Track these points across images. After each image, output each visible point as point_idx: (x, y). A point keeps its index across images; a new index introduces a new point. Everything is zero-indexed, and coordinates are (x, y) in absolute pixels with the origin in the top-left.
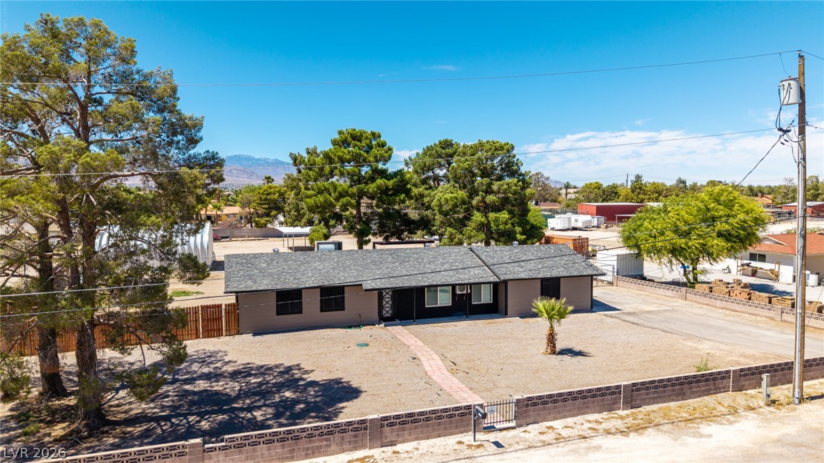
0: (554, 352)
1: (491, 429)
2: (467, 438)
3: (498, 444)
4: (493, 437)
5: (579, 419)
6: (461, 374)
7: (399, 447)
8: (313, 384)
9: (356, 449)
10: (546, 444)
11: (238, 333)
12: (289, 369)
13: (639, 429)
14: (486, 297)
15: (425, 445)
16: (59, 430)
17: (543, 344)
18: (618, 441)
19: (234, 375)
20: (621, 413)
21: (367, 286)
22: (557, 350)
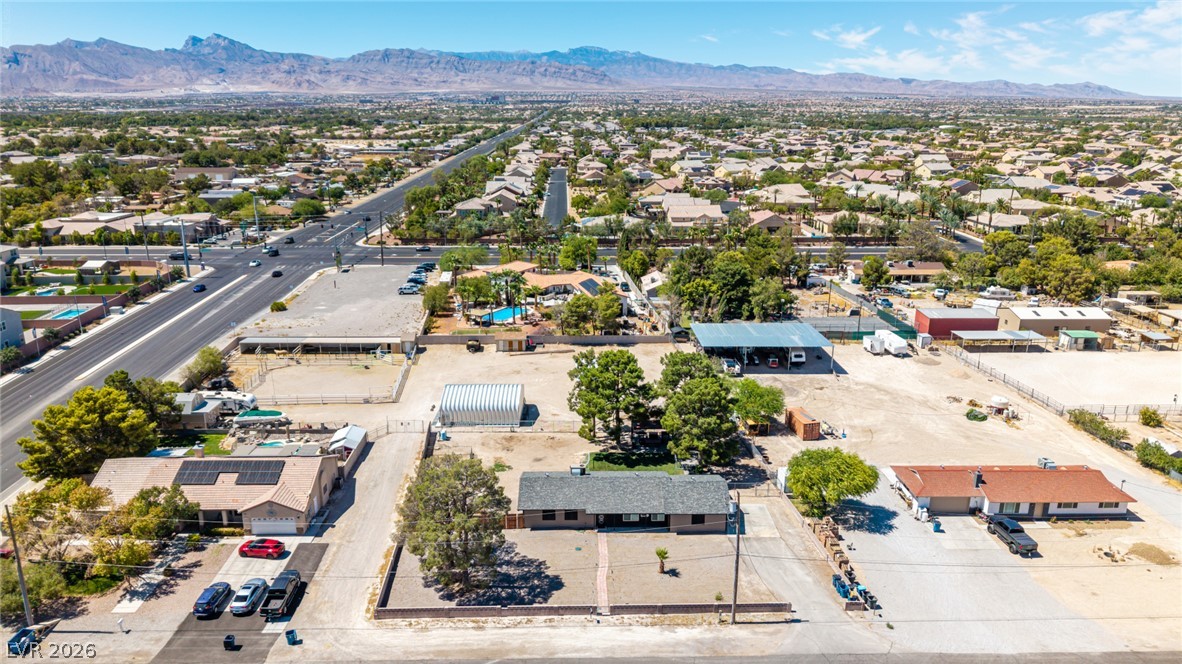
0: (663, 572)
1: (600, 614)
2: (588, 617)
3: (598, 622)
4: (598, 618)
5: (637, 616)
6: (611, 580)
7: (564, 617)
8: (547, 577)
9: (549, 615)
10: (615, 625)
11: (524, 527)
12: (541, 563)
13: (653, 625)
14: (661, 519)
15: (573, 617)
16: (456, 587)
17: (658, 568)
18: (644, 628)
19: (520, 564)
20: (656, 615)
21: (588, 512)
22: (665, 570)
